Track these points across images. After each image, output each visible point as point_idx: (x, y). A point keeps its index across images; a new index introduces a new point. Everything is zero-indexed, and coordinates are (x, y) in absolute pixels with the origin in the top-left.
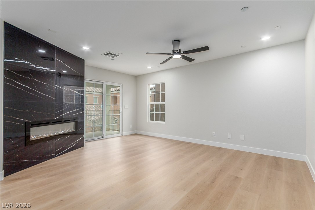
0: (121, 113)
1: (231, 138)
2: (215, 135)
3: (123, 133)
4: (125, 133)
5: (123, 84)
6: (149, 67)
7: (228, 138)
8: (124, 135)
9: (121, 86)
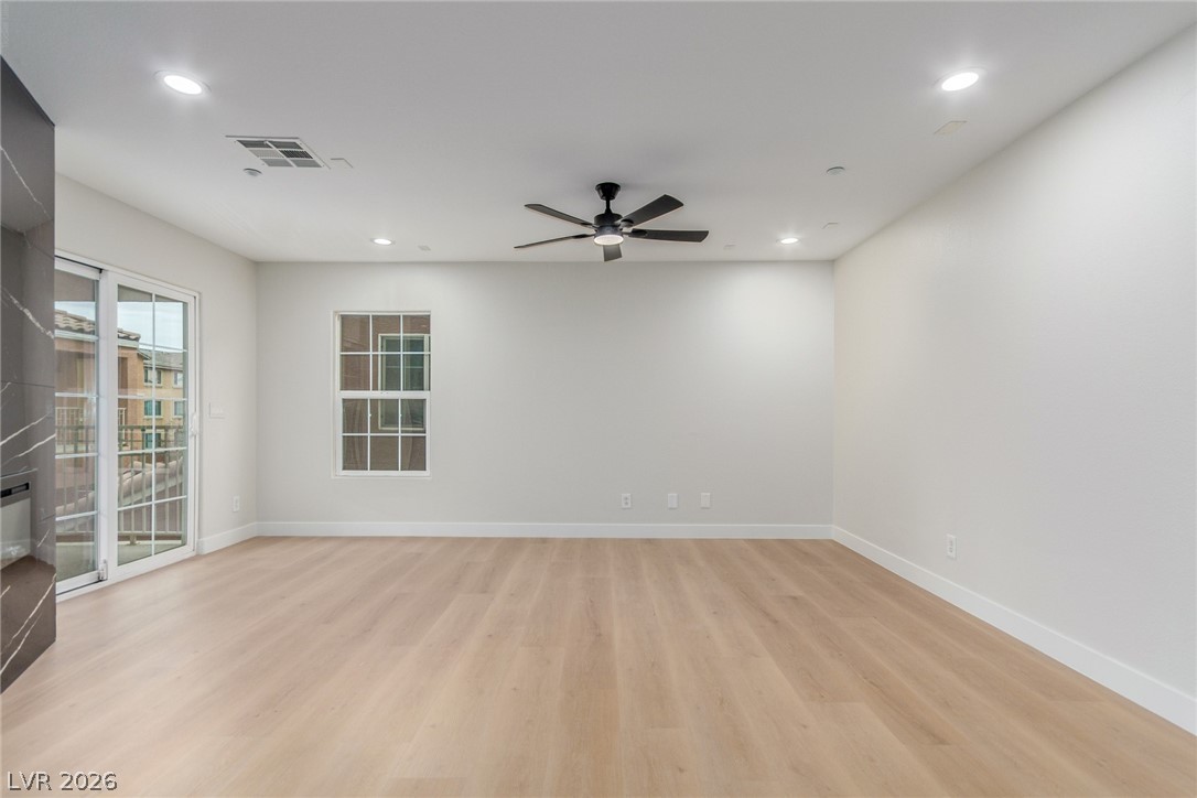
0: (191, 442)
1: (675, 506)
2: (629, 502)
3: (204, 539)
4: (214, 540)
5: (200, 294)
6: (382, 241)
7: (669, 506)
8: (206, 551)
9: (190, 300)
